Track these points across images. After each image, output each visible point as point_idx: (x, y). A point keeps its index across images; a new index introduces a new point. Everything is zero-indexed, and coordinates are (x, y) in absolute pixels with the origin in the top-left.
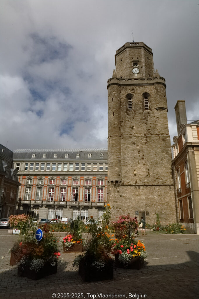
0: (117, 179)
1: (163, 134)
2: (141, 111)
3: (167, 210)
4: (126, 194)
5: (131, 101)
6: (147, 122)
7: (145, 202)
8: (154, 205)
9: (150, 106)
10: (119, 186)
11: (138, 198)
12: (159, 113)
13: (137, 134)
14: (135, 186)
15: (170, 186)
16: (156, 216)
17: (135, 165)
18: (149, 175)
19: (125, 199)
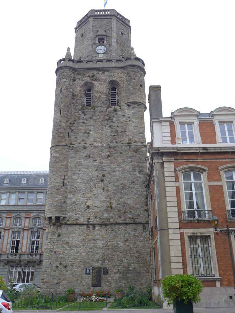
0: (58, 214)
1: (135, 142)
2: (104, 108)
3: (138, 265)
4: (71, 239)
5: (91, 94)
6: (112, 124)
7: (102, 251)
8: (116, 257)
9: (118, 100)
10: (61, 226)
11: (91, 244)
12: (132, 110)
13: (95, 143)
14: (88, 225)
15: (144, 224)
16: (119, 275)
17: (90, 190)
18: (111, 207)
19: (70, 247)
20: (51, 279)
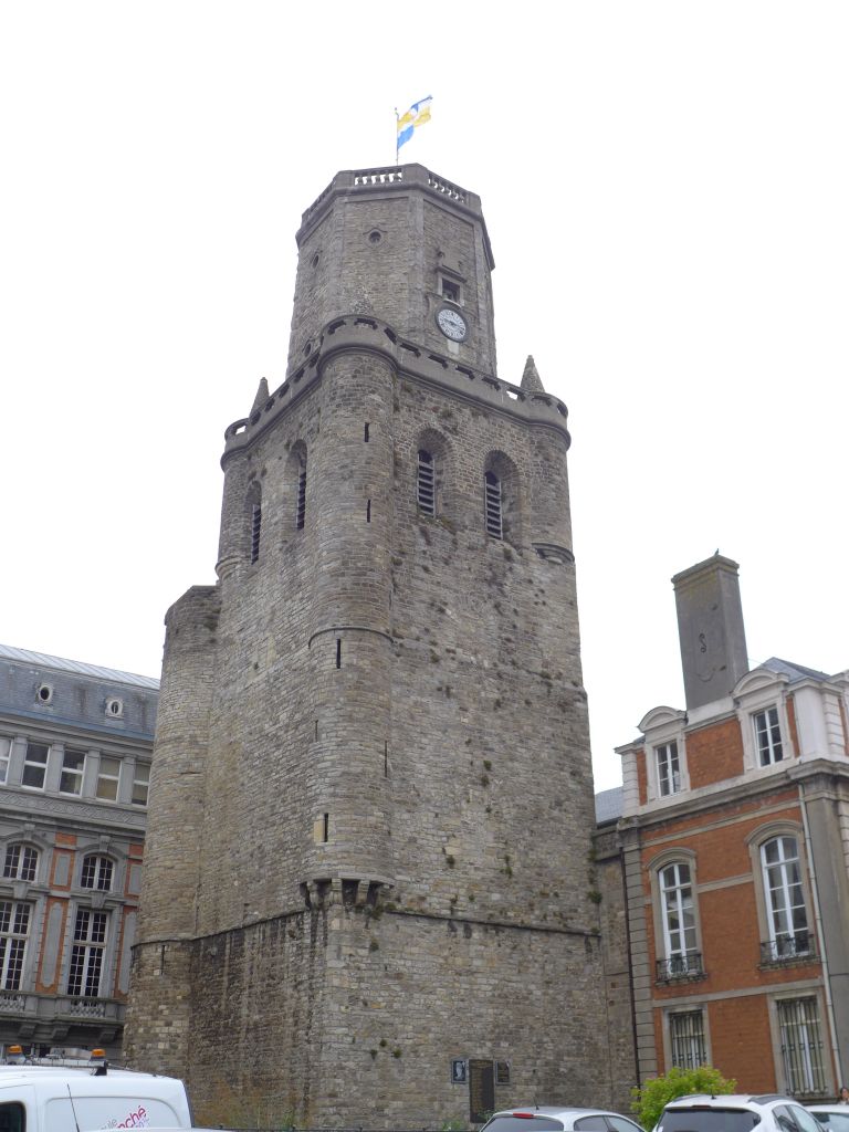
0: (378, 873)
2: (477, 537)
3: (579, 1060)
4: (409, 963)
5: (430, 471)
6: (500, 599)
7: (491, 1011)
8: (527, 1030)
9: (505, 522)
10: (377, 914)
11: (463, 986)
12: (548, 571)
13: (459, 650)
14: (451, 922)
15: (587, 936)
16: (535, 1088)
17: (452, 807)
18: (509, 872)
19: (406, 988)
20: (359, 1095)
